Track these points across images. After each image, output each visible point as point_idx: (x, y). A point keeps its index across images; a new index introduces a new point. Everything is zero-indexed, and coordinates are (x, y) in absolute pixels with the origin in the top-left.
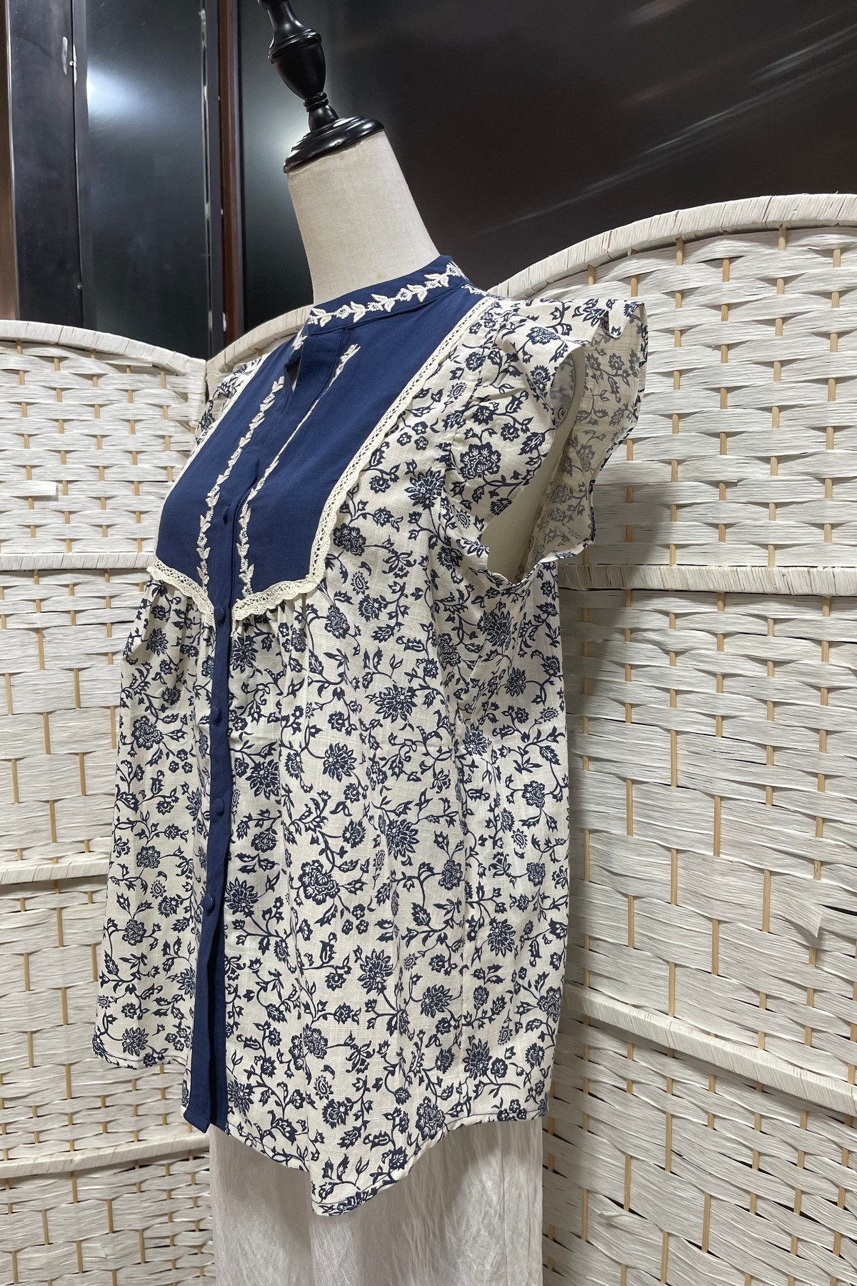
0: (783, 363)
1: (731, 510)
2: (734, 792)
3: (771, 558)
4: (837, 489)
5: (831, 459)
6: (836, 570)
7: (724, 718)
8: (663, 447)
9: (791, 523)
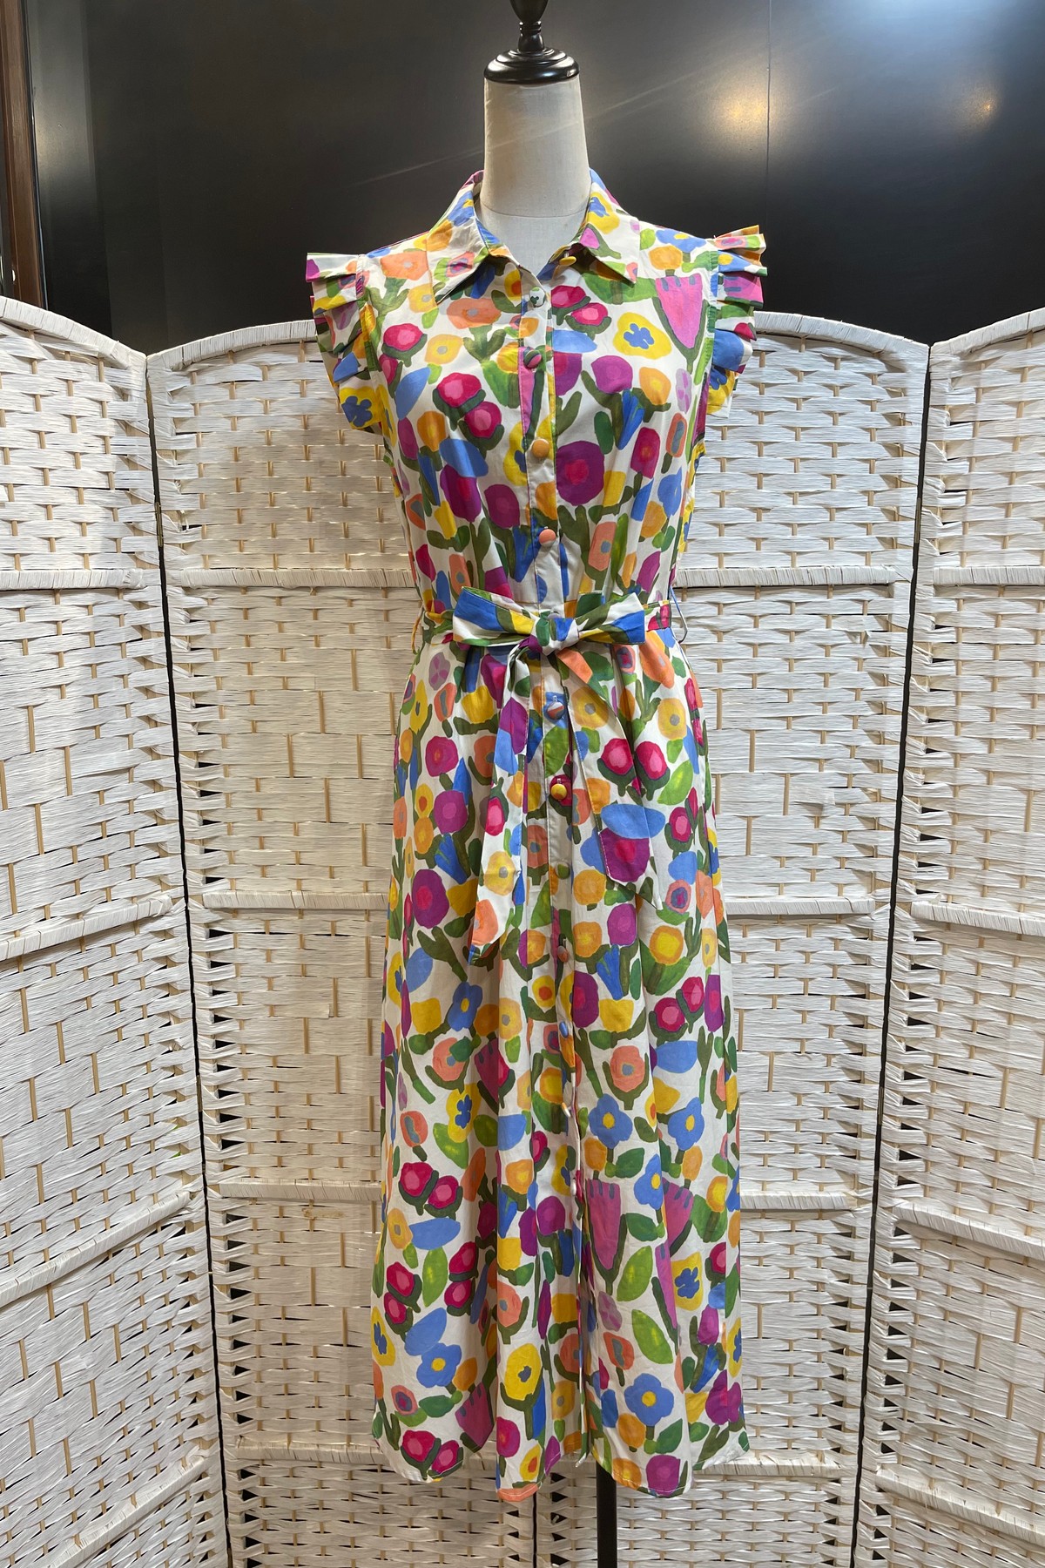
0: (803, 429)
1: (767, 527)
2: (766, 725)
3: (793, 562)
4: (837, 515)
5: (836, 495)
6: (843, 568)
7: (759, 674)
8: (714, 482)
9: (808, 537)
